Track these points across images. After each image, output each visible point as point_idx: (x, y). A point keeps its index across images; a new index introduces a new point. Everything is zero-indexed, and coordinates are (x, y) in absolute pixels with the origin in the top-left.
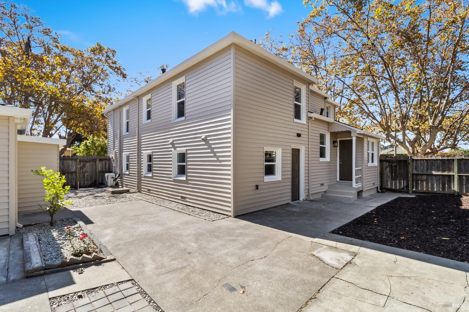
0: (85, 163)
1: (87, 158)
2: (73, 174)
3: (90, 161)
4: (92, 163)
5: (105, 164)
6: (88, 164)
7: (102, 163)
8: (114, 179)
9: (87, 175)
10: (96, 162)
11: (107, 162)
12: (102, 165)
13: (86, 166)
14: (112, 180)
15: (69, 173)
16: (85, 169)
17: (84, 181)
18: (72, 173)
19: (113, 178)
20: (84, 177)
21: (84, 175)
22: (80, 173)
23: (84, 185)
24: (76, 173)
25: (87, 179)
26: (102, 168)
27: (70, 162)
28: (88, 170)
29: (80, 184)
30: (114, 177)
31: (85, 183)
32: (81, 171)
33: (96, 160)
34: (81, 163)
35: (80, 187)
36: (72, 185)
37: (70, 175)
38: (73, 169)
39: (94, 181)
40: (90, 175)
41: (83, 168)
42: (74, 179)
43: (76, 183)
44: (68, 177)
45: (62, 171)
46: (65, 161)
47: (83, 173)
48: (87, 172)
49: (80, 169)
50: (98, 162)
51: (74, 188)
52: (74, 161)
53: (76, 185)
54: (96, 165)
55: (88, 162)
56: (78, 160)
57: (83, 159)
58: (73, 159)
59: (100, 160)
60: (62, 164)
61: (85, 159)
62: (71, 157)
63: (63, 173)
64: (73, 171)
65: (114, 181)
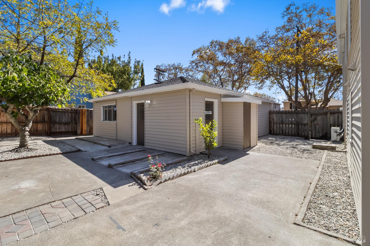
0: (316, 116)
1: (319, 112)
2: (306, 125)
3: (321, 114)
4: (323, 116)
5: (338, 118)
6: (319, 118)
7: (335, 117)
9: (318, 128)
10: (327, 115)
11: (339, 115)
12: (334, 119)
13: (318, 119)
16: (316, 122)
17: (316, 133)
18: (305, 125)
20: (316, 129)
21: (316, 127)
22: (311, 125)
23: (315, 137)
24: (308, 125)
25: (318, 131)
26: (334, 122)
27: (304, 115)
28: (319, 123)
29: (311, 135)
30: (339, 131)
31: (316, 135)
32: (313, 124)
33: (327, 113)
34: (313, 116)
35: (312, 138)
36: (304, 135)
37: (303, 126)
38: (306, 122)
39: (325, 134)
40: (321, 127)
41: (314, 121)
42: (306, 130)
43: (308, 133)
44: (301, 128)
45: (297, 122)
46: (299, 115)
47: (315, 126)
48: (318, 125)
49: (311, 121)
50: (329, 115)
51: (306, 138)
52: (306, 115)
53: (308, 135)
54: (327, 118)
55: (318, 115)
56: (309, 114)
57: (314, 113)
58: (306, 113)
59: (331, 113)
60: (297, 117)
61: (316, 113)
62: (303, 111)
63: (297, 124)
64: (306, 123)
65: (337, 135)
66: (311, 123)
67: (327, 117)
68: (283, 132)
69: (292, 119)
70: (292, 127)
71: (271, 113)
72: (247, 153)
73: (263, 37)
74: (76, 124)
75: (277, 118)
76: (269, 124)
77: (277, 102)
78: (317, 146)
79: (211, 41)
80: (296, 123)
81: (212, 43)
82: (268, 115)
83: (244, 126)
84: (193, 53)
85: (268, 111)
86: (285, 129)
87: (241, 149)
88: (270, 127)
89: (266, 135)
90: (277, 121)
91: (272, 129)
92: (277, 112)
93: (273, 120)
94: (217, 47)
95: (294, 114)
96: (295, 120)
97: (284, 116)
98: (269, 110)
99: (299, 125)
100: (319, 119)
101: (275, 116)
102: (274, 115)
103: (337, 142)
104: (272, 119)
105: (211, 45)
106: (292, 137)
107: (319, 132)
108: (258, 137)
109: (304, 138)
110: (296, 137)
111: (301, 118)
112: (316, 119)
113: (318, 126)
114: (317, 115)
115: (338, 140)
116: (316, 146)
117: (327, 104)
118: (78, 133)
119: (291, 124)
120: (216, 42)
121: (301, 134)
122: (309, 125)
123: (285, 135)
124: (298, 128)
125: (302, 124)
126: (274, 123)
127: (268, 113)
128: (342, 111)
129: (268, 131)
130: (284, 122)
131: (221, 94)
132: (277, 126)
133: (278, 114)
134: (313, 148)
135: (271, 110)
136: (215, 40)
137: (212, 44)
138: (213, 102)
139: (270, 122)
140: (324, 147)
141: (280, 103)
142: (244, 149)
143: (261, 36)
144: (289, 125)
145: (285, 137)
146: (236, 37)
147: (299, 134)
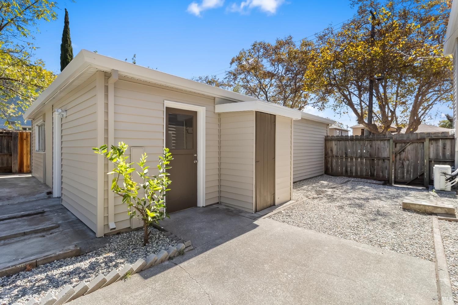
0: (403, 145)
1: (408, 137)
2: (386, 161)
3: (413, 142)
4: (417, 144)
5: (444, 148)
6: (409, 147)
7: (438, 146)
8: (448, 177)
9: (408, 165)
10: (423, 143)
11: (448, 143)
12: (437, 150)
13: (406, 150)
14: (443, 178)
15: (379, 160)
16: (403, 155)
17: (403, 173)
18: (384, 159)
19: (445, 174)
20: (403, 167)
21: (403, 164)
22: (396, 160)
23: (403, 180)
24: (389, 160)
25: (408, 171)
26: (437, 154)
27: (382, 143)
28: (410, 156)
29: (395, 177)
30: (450, 173)
31: (403, 177)
32: (398, 157)
33: (424, 139)
34: (398, 145)
35: (396, 182)
36: (383, 176)
37: (380, 162)
38: (385, 154)
39: (420, 176)
40: (413, 164)
41: (400, 153)
42: (386, 168)
43: (389, 174)
44: (378, 165)
45: (370, 155)
46: (374, 142)
47: (401, 161)
48: (408, 160)
49: (395, 154)
50: (427, 143)
51: (387, 182)
52: (386, 142)
53: (389, 178)
54: (423, 149)
55: (408, 143)
56: (391, 141)
57: (400, 139)
58: (385, 140)
59: (431, 140)
60: (371, 146)
61: (404, 139)
62: (382, 137)
63: (371, 158)
64: (386, 157)
65: (447, 180)
66: (396, 157)
67: (423, 146)
68: (346, 171)
69: (362, 150)
70: (362, 163)
71: (327, 140)
72: (256, 222)
73: (324, 36)
74: (11, 155)
75: (337, 148)
76: (325, 158)
77: (345, 128)
78: (413, 206)
79: (253, 43)
80: (368, 156)
81: (254, 45)
82: (323, 142)
83: (256, 162)
84: (231, 61)
85: (324, 137)
86: (351, 167)
87: (251, 211)
88: (326, 162)
89: (319, 176)
90: (337, 153)
91: (329, 166)
92: (338, 138)
93: (332, 150)
94: (262, 50)
95: (367, 142)
96: (368, 152)
97: (349, 143)
98: (326, 135)
99: (373, 160)
100: (410, 149)
101: (334, 145)
102: (334, 142)
103: (446, 194)
104: (330, 149)
105: (253, 49)
106: (363, 180)
107: (409, 173)
108: (294, 183)
109: (382, 182)
110: (369, 181)
111: (378, 148)
112: (403, 151)
113: (407, 162)
114: (406, 143)
115: (449, 189)
116: (411, 206)
117: (416, 129)
118: (13, 170)
119: (361, 157)
120: (260, 44)
121: (376, 175)
122: (391, 160)
123: (350, 177)
124: (372, 166)
125: (379, 159)
126: (333, 156)
127: (323, 140)
128: (453, 135)
129: (324, 170)
130: (349, 155)
131: (215, 98)
132: (337, 162)
133: (338, 142)
134: (404, 209)
135: (328, 135)
136: (258, 42)
137: (255, 47)
138: (195, 113)
139: (326, 154)
140: (427, 208)
141: (349, 129)
142: (256, 211)
143: (322, 34)
144: (356, 159)
145: (350, 179)
146: (287, 37)
147: (374, 174)
